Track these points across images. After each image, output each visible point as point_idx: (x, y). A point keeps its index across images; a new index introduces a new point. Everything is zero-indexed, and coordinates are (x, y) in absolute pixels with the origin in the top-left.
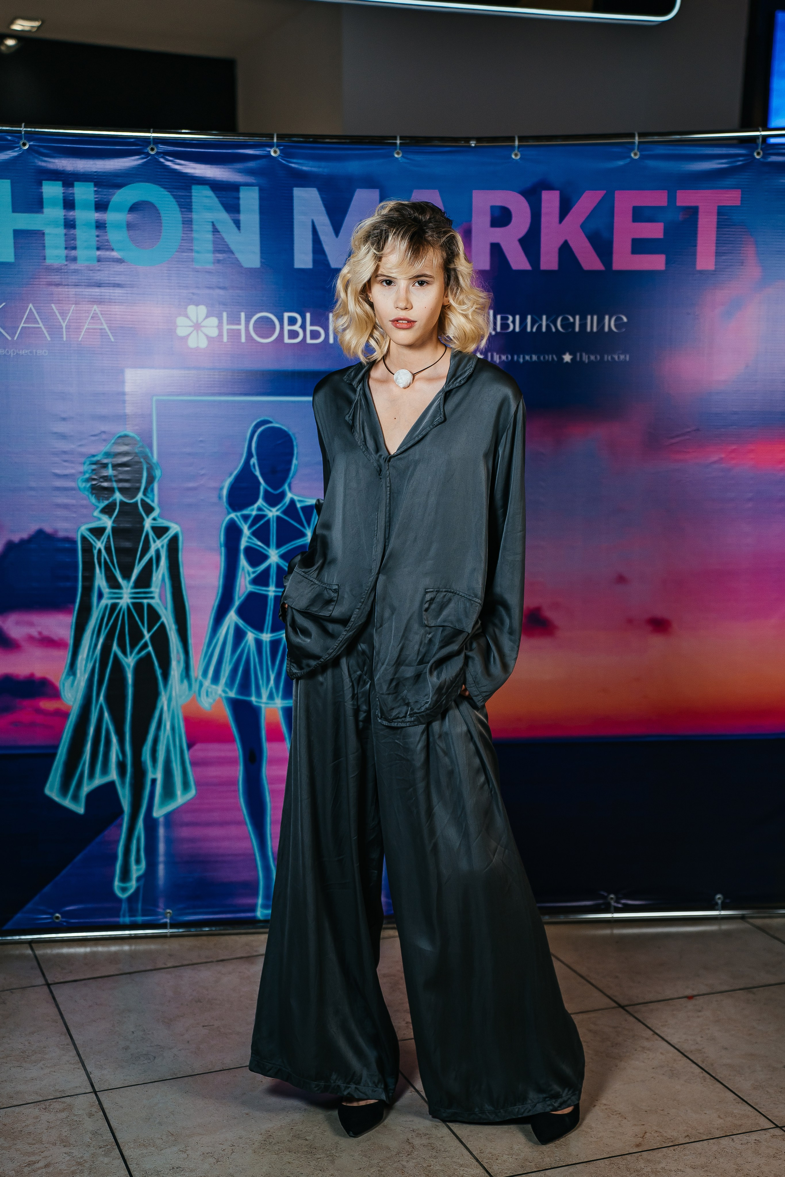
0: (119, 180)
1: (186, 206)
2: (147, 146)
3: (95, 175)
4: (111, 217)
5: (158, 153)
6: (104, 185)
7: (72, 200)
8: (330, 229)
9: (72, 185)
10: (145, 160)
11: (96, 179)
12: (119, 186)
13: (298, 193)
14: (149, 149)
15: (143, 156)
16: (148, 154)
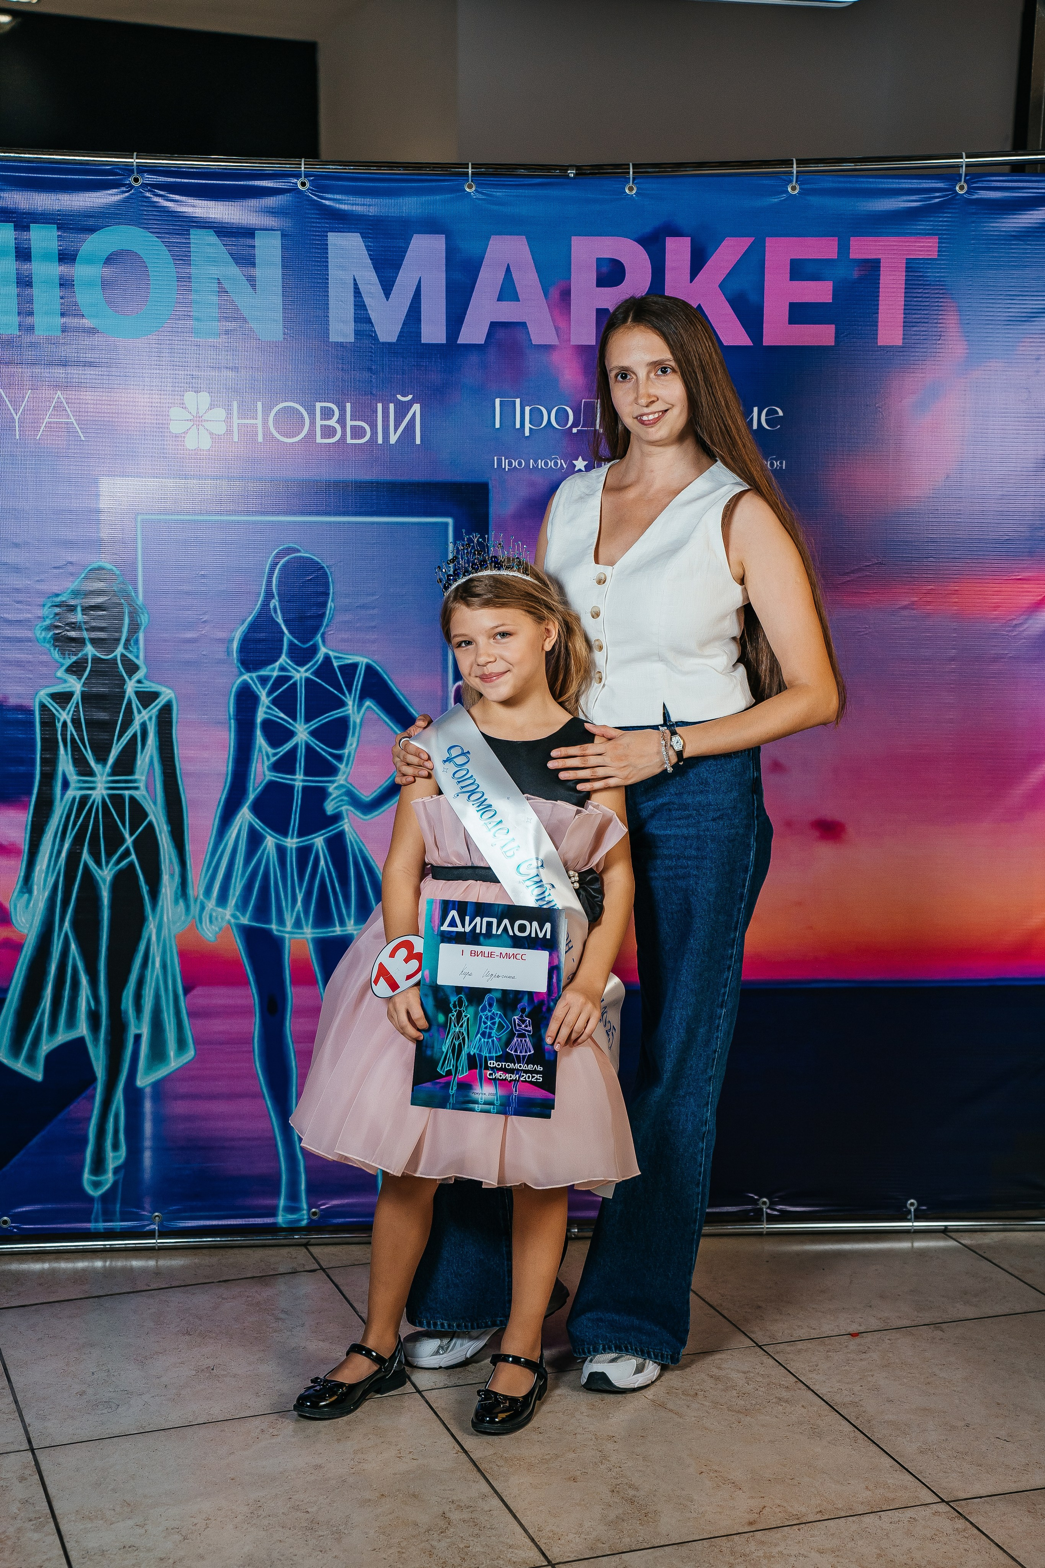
0: (91, 222)
1: (182, 257)
2: (129, 176)
3: (59, 215)
4: (80, 271)
5: (144, 185)
6: (71, 229)
7: (26, 248)
8: (377, 289)
9: (27, 228)
10: (127, 194)
11: (60, 220)
12: (92, 230)
13: (334, 239)
14: (131, 179)
15: (124, 189)
16: (131, 186)
